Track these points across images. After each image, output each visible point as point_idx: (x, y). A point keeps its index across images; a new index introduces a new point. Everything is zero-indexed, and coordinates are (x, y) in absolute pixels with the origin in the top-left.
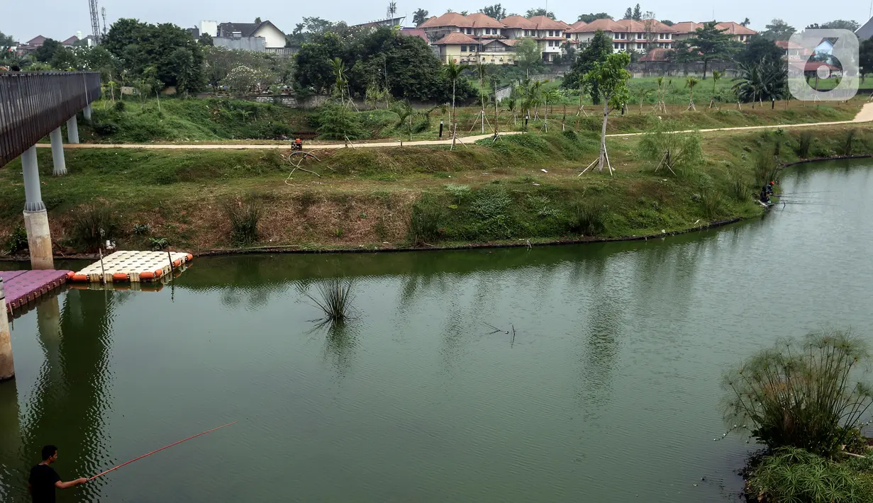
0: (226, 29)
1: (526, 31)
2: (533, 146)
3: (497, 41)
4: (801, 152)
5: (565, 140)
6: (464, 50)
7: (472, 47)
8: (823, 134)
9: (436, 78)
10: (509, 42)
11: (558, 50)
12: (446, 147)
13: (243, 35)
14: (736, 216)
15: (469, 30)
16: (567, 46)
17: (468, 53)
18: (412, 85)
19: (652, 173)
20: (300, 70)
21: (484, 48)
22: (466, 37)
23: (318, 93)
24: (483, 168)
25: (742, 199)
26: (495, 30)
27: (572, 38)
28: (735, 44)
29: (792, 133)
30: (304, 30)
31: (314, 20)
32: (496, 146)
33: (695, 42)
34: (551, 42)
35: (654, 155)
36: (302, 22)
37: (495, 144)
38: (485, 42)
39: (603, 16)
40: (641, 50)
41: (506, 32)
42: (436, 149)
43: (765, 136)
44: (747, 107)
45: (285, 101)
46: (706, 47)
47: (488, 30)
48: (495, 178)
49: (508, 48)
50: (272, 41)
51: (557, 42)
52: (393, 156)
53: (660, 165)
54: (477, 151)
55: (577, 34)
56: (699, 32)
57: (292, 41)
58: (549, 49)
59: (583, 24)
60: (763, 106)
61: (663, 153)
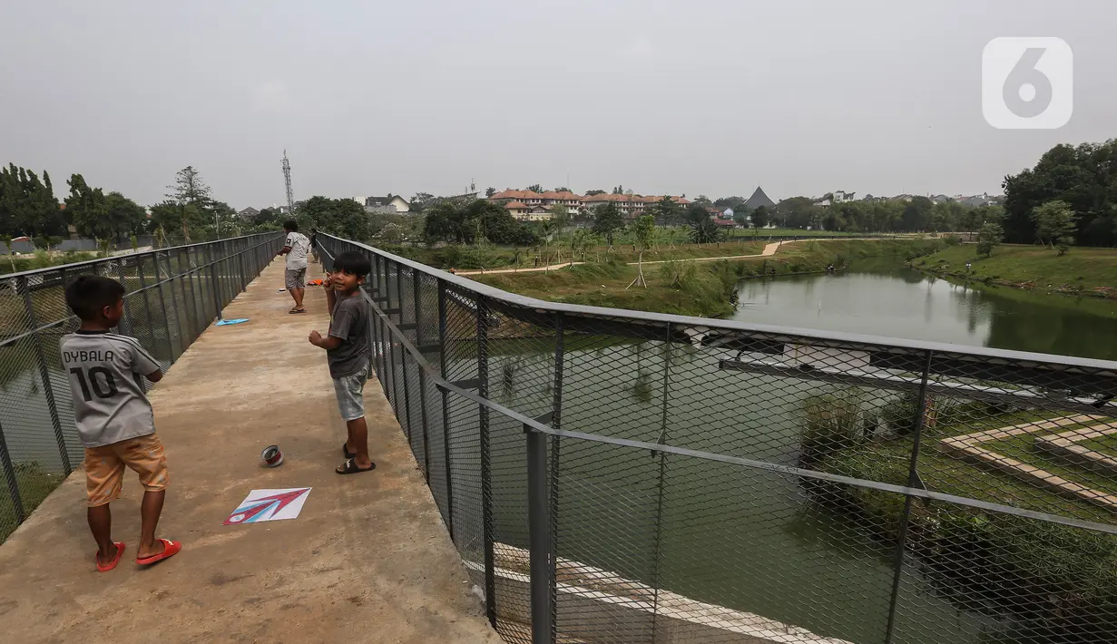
0: (371, 201)
1: (557, 200)
2: (593, 271)
3: (540, 206)
4: (739, 272)
5: (610, 267)
6: (519, 212)
7: (524, 210)
8: (749, 262)
9: (514, 230)
10: (548, 207)
11: (576, 212)
12: (543, 273)
13: (383, 204)
14: (721, 312)
15: (522, 200)
16: (580, 210)
17: (522, 214)
18: (499, 234)
19: (669, 286)
20: (428, 225)
21: (532, 211)
22: (520, 204)
23: (439, 239)
24: (567, 285)
25: (722, 302)
26: (538, 200)
27: (584, 205)
28: (681, 209)
29: (733, 262)
30: (417, 201)
31: (423, 195)
32: (572, 271)
33: (659, 208)
34: (572, 207)
35: (670, 277)
36: (415, 195)
37: (571, 270)
38: (532, 207)
39: (601, 192)
40: (626, 212)
41: (545, 201)
42: (537, 273)
43: (718, 263)
44: (703, 246)
45: (419, 244)
46: (665, 210)
47: (533, 200)
48: (577, 291)
49: (547, 211)
50: (400, 208)
51: (575, 207)
52: (511, 278)
53: (673, 282)
54: (562, 274)
55: (586, 202)
56: (661, 202)
57: (414, 207)
58: (571, 211)
59: (590, 196)
60: (710, 245)
61: (675, 273)
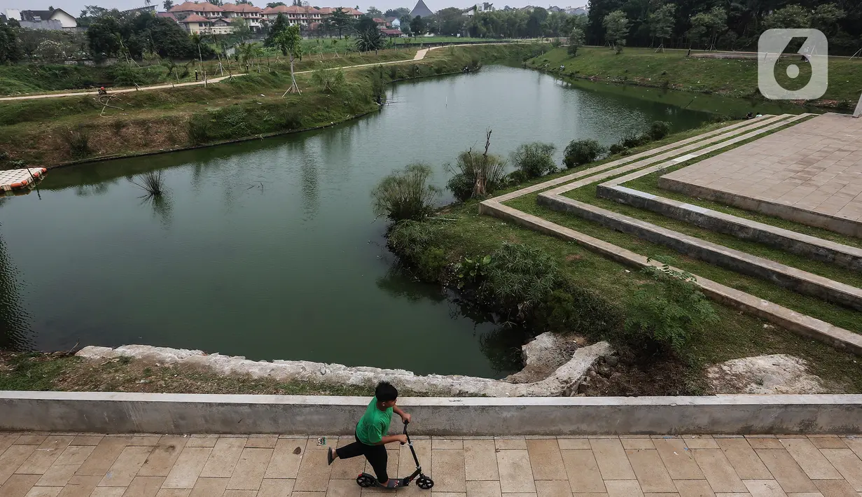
0: (28, 15)
1: (237, 13)
2: (253, 81)
3: (220, 19)
4: (392, 76)
5: (272, 77)
6: (201, 25)
7: (206, 24)
8: (401, 67)
9: (187, 44)
10: (227, 20)
11: (258, 24)
12: (202, 86)
13: (43, 19)
14: (366, 111)
15: (202, 13)
16: (263, 21)
17: (204, 27)
18: (171, 48)
19: (321, 92)
20: (92, 41)
21: (213, 24)
22: (200, 17)
23: (109, 57)
24: (227, 97)
25: (368, 103)
26: (218, 13)
27: (265, 17)
28: (354, 20)
29: (387, 67)
30: (88, 15)
31: (93, 8)
32: (232, 83)
33: (333, 19)
34: (253, 19)
35: (321, 82)
36: (85, 9)
38: (213, 21)
39: (280, 4)
40: (305, 24)
41: (225, 14)
42: (196, 87)
43: (374, 69)
44: (364, 54)
45: (86, 63)
46: (339, 21)
47: (214, 13)
48: (235, 102)
49: (228, 24)
50: (67, 23)
51: (257, 19)
52: (169, 93)
53: (324, 88)
54: (222, 86)
55: (267, 14)
56: (334, 13)
57: (81, 22)
58: (253, 24)
59: (270, 9)
60: (371, 53)
61: (325, 81)
